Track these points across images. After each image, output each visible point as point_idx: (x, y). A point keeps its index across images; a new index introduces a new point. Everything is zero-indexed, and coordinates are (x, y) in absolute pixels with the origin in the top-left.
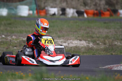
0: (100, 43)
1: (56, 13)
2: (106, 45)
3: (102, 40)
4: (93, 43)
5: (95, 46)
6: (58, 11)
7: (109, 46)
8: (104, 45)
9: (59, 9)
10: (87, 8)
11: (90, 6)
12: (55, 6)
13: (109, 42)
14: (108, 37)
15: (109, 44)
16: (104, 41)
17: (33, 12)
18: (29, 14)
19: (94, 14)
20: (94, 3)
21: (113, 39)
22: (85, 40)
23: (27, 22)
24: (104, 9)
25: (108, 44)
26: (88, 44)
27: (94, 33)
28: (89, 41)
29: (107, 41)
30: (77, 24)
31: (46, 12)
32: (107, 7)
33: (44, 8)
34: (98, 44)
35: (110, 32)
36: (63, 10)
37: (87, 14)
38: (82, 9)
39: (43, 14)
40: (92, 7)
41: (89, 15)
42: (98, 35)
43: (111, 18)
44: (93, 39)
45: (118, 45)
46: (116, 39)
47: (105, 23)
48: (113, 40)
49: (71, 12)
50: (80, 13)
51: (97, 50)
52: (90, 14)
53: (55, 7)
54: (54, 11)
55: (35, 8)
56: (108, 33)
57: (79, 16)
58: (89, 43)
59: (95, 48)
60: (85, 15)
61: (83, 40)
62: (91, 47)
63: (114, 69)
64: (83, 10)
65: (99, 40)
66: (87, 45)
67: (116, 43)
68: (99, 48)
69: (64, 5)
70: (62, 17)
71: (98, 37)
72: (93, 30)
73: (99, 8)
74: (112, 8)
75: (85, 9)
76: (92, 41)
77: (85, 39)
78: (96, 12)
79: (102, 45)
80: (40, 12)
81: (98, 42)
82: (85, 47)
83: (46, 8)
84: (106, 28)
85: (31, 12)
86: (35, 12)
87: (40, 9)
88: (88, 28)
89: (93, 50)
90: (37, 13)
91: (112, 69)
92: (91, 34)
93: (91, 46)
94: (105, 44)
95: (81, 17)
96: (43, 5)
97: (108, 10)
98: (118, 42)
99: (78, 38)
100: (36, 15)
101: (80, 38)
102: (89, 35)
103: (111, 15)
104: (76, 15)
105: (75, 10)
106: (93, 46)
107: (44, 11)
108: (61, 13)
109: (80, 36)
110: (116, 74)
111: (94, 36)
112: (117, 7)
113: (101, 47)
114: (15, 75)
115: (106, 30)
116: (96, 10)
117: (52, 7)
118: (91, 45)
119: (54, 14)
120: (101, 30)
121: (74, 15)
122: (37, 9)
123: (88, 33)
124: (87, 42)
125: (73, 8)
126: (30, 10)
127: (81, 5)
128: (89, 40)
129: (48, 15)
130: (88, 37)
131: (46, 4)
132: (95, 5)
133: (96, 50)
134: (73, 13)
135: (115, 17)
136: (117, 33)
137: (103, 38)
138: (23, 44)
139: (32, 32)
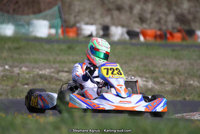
0: (166, 82)
1: (94, 34)
2: (175, 86)
3: (169, 76)
5: (156, 87)
6: (97, 30)
7: (180, 86)
8: (172, 86)
9: (100, 27)
10: (145, 26)
11: (151, 23)
12: (92, 21)
13: (180, 80)
14: (179, 72)
15: (181, 83)
16: (173, 78)
17: (57, 32)
18: (50, 35)
19: (156, 37)
20: (156, 19)
21: (186, 75)
22: (141, 77)
23: (47, 46)
24: (173, 28)
25: (178, 84)
26: (145, 83)
27: (156, 66)
28: (146, 78)
29: (177, 79)
30: (128, 51)
31: (78, 31)
32: (178, 25)
33: (74, 25)
34: (162, 83)
35: (182, 64)
36: (106, 29)
37: (145, 35)
38: (137, 28)
39: (72, 35)
40: (154, 25)
41: (148, 38)
42: (162, 69)
43: (185, 43)
44: (154, 75)
45: (194, 85)
46: (192, 76)
47: (173, 50)
48: (186, 78)
49: (118, 32)
50: (132, 34)
51: (160, 92)
52: (150, 36)
53: (92, 24)
54: (90, 29)
55: (60, 24)
56: (178, 66)
57: (131, 39)
58: (147, 81)
59: (157, 89)
60: (142, 38)
62: (151, 88)
64: (138, 30)
65: (163, 77)
66: (144, 85)
67: (192, 82)
68: (164, 90)
69: (107, 20)
71: (161, 72)
72: (155, 61)
73: (164, 28)
74: (186, 28)
75: (141, 27)
76: (152, 79)
77: (140, 74)
78: (158, 33)
79: (168, 84)
80: (67, 32)
81: (162, 80)
83: (78, 25)
84: (176, 58)
85: (53, 31)
86: (60, 31)
87: (67, 27)
88: (146, 57)
90: (63, 32)
92: (150, 68)
94: (173, 83)
95: (134, 41)
96: (72, 20)
97: (179, 31)
98: (194, 81)
99: (130, 73)
100: (61, 36)
101: (133, 73)
102: (147, 68)
103: (183, 39)
104: (127, 37)
105: (125, 30)
106: (153, 85)
107: (75, 29)
108: (101, 33)
109: (132, 69)
111: (156, 69)
112: (193, 26)
113: (167, 89)
115: (175, 61)
116: (160, 30)
117: (87, 24)
118: (150, 84)
119: (91, 36)
120: (167, 62)
121: (123, 37)
122: (62, 26)
123: (145, 66)
125: (123, 26)
126: (51, 27)
127: (135, 21)
128: (147, 76)
129: (81, 37)
130: (145, 71)
131: (78, 18)
132: (159, 22)
134: (122, 34)
135: (190, 41)
136: (193, 66)
137: (171, 73)
138: (39, 80)
139: (54, 62)
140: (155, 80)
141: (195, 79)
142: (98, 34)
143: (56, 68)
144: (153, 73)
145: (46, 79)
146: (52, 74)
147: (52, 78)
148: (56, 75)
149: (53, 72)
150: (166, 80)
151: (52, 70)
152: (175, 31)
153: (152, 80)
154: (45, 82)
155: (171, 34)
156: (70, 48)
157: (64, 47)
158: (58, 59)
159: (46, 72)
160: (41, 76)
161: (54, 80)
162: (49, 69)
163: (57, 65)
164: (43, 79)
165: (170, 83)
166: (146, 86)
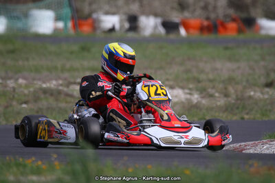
0: (217, 95)
1: (117, 27)
2: (230, 99)
3: (221, 86)
4: (201, 93)
5: (204, 101)
6: (121, 21)
7: (237, 99)
8: (225, 99)
9: (124, 17)
10: (186, 14)
11: (195, 10)
12: (114, 10)
13: (236, 91)
14: (234, 79)
15: (237, 96)
16: (226, 88)
17: (66, 25)
18: (56, 30)
19: (202, 29)
20: (202, 4)
21: (244, 83)
22: (182, 88)
23: (52, 48)
24: (226, 16)
25: (234, 96)
26: (188, 96)
27: (202, 72)
28: (190, 89)
29: (231, 90)
30: (164, 51)
32: (231, 12)
33: (89, 16)
34: (211, 96)
35: (239, 68)
36: (133, 20)
37: (187, 27)
38: (176, 18)
39: (86, 29)
40: (198, 12)
41: (192, 31)
42: (211, 76)
43: (242, 37)
44: (200, 85)
45: (256, 97)
46: (252, 85)
47: (226, 48)
48: (245, 88)
49: (149, 24)
50: (170, 26)
51: (209, 109)
52: (194, 28)
53: (114, 14)
54: (111, 21)
55: (70, 15)
56: (233, 71)
57: (168, 32)
58: (190, 94)
59: (204, 105)
60: (183, 31)
61: (177, 88)
62: (197, 103)
63: (248, 151)
64: (177, 20)
65: (213, 87)
66: (187, 99)
67: (252, 93)
68: (214, 105)
69: (135, 8)
70: (131, 35)
71: (211, 81)
72: (201, 65)
73: (213, 16)
74: (244, 15)
75: (181, 16)
76: (197, 90)
77: (181, 84)
78: (206, 23)
79: (219, 97)
80: (80, 25)
81: (211, 91)
82: (182, 102)
83: (95, 16)
84: (230, 59)
85: (60, 25)
86: (70, 24)
87: (80, 18)
88: (189, 59)
89: (201, 110)
90: (74, 26)
91: (244, 152)
92: (195, 74)
93: (195, 101)
94: (226, 95)
95: (172, 36)
96: (86, 10)
97: (234, 20)
98: (255, 91)
99: (167, 83)
100: (72, 32)
101: (171, 83)
102: (190, 75)
103: (240, 31)
104: (162, 30)
105: (159, 21)
106: (200, 99)
107: (90, 21)
108: (127, 25)
109: (169, 77)
111: (203, 77)
112: (253, 13)
113: (219, 104)
114: (25, 166)
115: (229, 65)
116: (208, 19)
117: (107, 13)
118: (196, 98)
119: (112, 30)
120: (218, 65)
121: (157, 31)
122: (73, 18)
123: (188, 71)
124: (187, 91)
125: (156, 15)
126: (57, 19)
127: (172, 8)
128: (191, 86)
129: (98, 32)
130: (188, 80)
131: (94, 6)
132: (205, 8)
133: (207, 109)
134: (155, 27)
135: (249, 34)
136: (254, 70)
137: (223, 81)
138: (42, 96)
139: (63, 70)
140: (202, 91)
141: (257, 89)
142: (122, 27)
143: (65, 79)
144: (199, 81)
145: (52, 95)
146: (60, 88)
147: (59, 92)
148: (65, 89)
149: (61, 85)
150: (217, 91)
151: (61, 82)
152: (228, 20)
153: (198, 93)
154: (51, 100)
155: (223, 25)
156: (84, 49)
157: (75, 48)
158: (68, 66)
159: (53, 84)
160: (45, 91)
161: (62, 96)
162: (56, 80)
163: (66, 75)
164: (47, 95)
165: (222, 96)
166: (189, 101)
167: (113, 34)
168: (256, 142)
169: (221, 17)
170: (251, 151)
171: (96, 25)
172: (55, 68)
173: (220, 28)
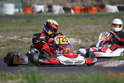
0: (89, 40)
1: (43, 10)
2: (95, 42)
3: (91, 36)
4: (82, 40)
5: (84, 44)
6: (45, 8)
8: (93, 42)
9: (46, 6)
10: (74, 4)
11: (77, 2)
12: (41, 3)
14: (97, 33)
16: (93, 37)
17: (19, 10)
18: (15, 13)
19: (81, 10)
22: (74, 37)
23: (14, 21)
24: (92, 4)
26: (76, 41)
27: (82, 30)
28: (77, 38)
29: (96, 38)
30: (65, 21)
31: (33, 9)
32: (94, 2)
33: (30, 6)
34: (87, 41)
35: (99, 28)
36: (50, 7)
37: (74, 10)
38: (69, 5)
39: (29, 12)
40: (79, 3)
41: (76, 11)
42: (86, 32)
43: (99, 13)
44: (81, 36)
47: (93, 19)
49: (57, 9)
50: (66, 9)
52: (78, 10)
53: (41, 5)
54: (40, 8)
55: (21, 5)
56: (96, 29)
57: (66, 12)
58: (77, 40)
60: (72, 12)
61: (71, 38)
62: (80, 44)
63: (105, 66)
64: (70, 7)
65: (87, 37)
66: (76, 43)
68: (88, 45)
69: (51, 2)
70: (49, 14)
71: (86, 34)
72: (82, 27)
73: (86, 4)
74: (100, 4)
75: (71, 5)
76: (80, 38)
77: (73, 36)
78: (83, 8)
79: (90, 41)
80: (26, 10)
81: (87, 39)
82: (74, 44)
83: (33, 5)
84: (94, 24)
85: (17, 10)
86: (21, 10)
87: (26, 7)
88: (76, 24)
90: (24, 11)
91: (103, 66)
92: (79, 31)
93: (80, 43)
94: (94, 40)
95: (68, 14)
96: (29, 3)
97: (95, 6)
100: (22, 13)
101: (69, 35)
102: (77, 32)
103: (98, 11)
104: (63, 12)
105: (62, 7)
106: (82, 43)
107: (31, 8)
108: (47, 10)
109: (68, 33)
110: (108, 71)
111: (82, 32)
112: (104, 2)
113: (90, 44)
114: (5, 76)
115: (94, 26)
116: (84, 6)
117: (38, 4)
118: (80, 42)
119: (41, 12)
120: (89, 27)
121: (61, 12)
122: (23, 7)
123: (76, 30)
125: (60, 5)
126: (16, 7)
127: (68, 1)
128: (77, 37)
129: (35, 13)
130: (76, 34)
131: (32, 2)
132: (82, 1)
134: (60, 10)
135: (102, 12)
136: (105, 28)
137: (92, 34)
138: (11, 43)
139: (20, 31)
140: (83, 39)
142: (45, 10)
143: (21, 35)
144: (81, 34)
145: (15, 42)
146: (19, 39)
147: (18, 41)
148: (21, 40)
149: (19, 38)
150: (89, 39)
151: (19, 36)
152: (92, 6)
153: (81, 39)
154: (15, 44)
155: (90, 8)
156: (28, 21)
157: (25, 20)
158: (22, 29)
159: (15, 38)
160: (12, 41)
161: (20, 43)
162: (17, 36)
163: (21, 33)
164: (13, 43)
165: (92, 41)
166: (77, 43)
167: (41, 14)
168: (109, 62)
169: (90, 5)
170: (106, 66)
171: (33, 10)
172: (16, 30)
173: (89, 10)
